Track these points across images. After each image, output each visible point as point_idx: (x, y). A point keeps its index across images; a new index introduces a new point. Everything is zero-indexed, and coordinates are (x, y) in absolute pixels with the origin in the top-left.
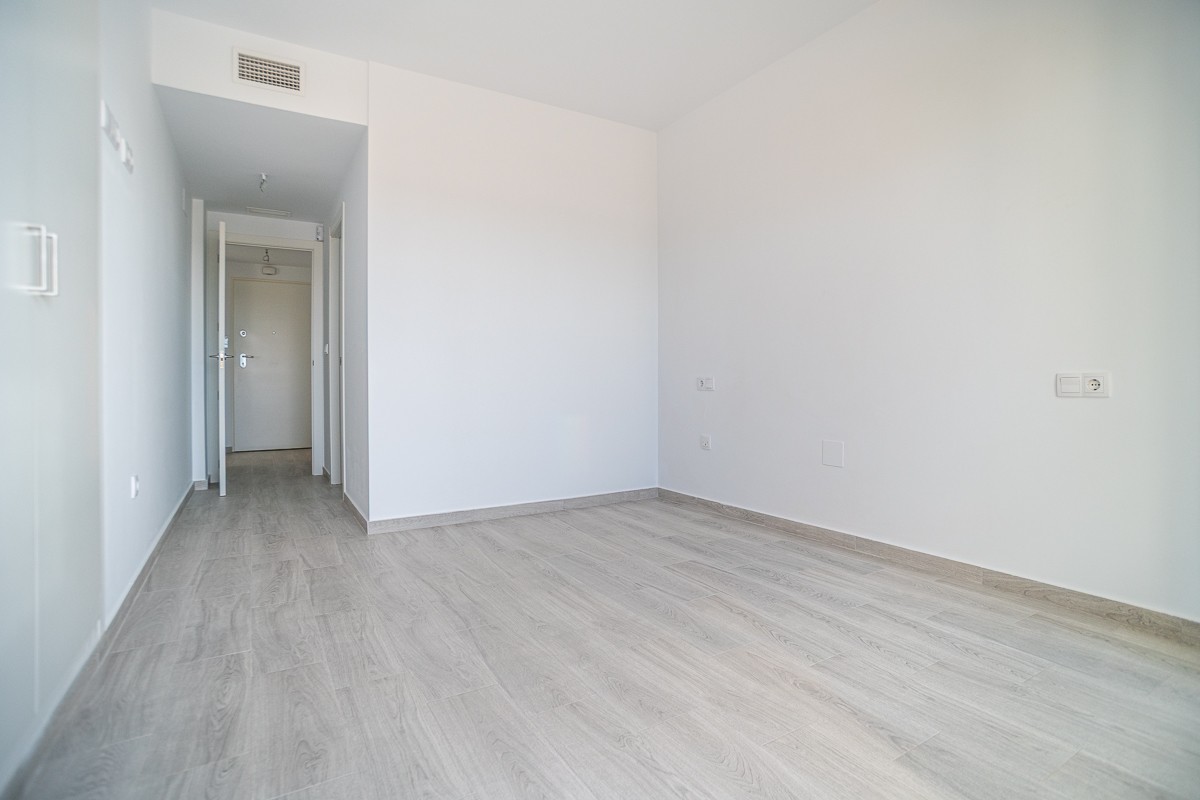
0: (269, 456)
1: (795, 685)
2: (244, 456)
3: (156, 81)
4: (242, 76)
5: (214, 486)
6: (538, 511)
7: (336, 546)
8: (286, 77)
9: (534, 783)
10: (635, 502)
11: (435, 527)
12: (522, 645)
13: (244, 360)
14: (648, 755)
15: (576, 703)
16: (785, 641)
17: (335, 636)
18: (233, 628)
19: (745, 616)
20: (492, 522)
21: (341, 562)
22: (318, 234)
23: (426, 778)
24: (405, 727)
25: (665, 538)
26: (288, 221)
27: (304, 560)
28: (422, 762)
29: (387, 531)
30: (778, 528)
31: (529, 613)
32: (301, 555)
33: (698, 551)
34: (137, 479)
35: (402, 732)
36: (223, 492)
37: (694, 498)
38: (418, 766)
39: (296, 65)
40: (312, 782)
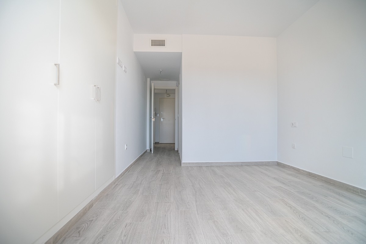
0: (167, 145)
1: (301, 236)
2: (161, 144)
3: (134, 51)
4: (152, 45)
5: (151, 150)
6: (233, 165)
7: (172, 168)
8: (161, 43)
9: (192, 238)
10: (267, 166)
11: (200, 166)
12: (209, 201)
13: (162, 119)
14: (231, 242)
15: (216, 221)
16: (304, 220)
17: (162, 189)
18: (141, 183)
19: (291, 208)
20: (217, 166)
21: (172, 172)
22: (177, 84)
23: (165, 228)
24: (167, 215)
25: (273, 178)
26: (169, 82)
27: (163, 171)
28: (166, 224)
29: (187, 166)
30: (322, 180)
31: (215, 193)
32: (163, 169)
33: (284, 183)
34: (127, 145)
35: (165, 216)
36: (152, 152)
37: (289, 166)
38: (165, 225)
39: (164, 40)
40: (140, 221)
